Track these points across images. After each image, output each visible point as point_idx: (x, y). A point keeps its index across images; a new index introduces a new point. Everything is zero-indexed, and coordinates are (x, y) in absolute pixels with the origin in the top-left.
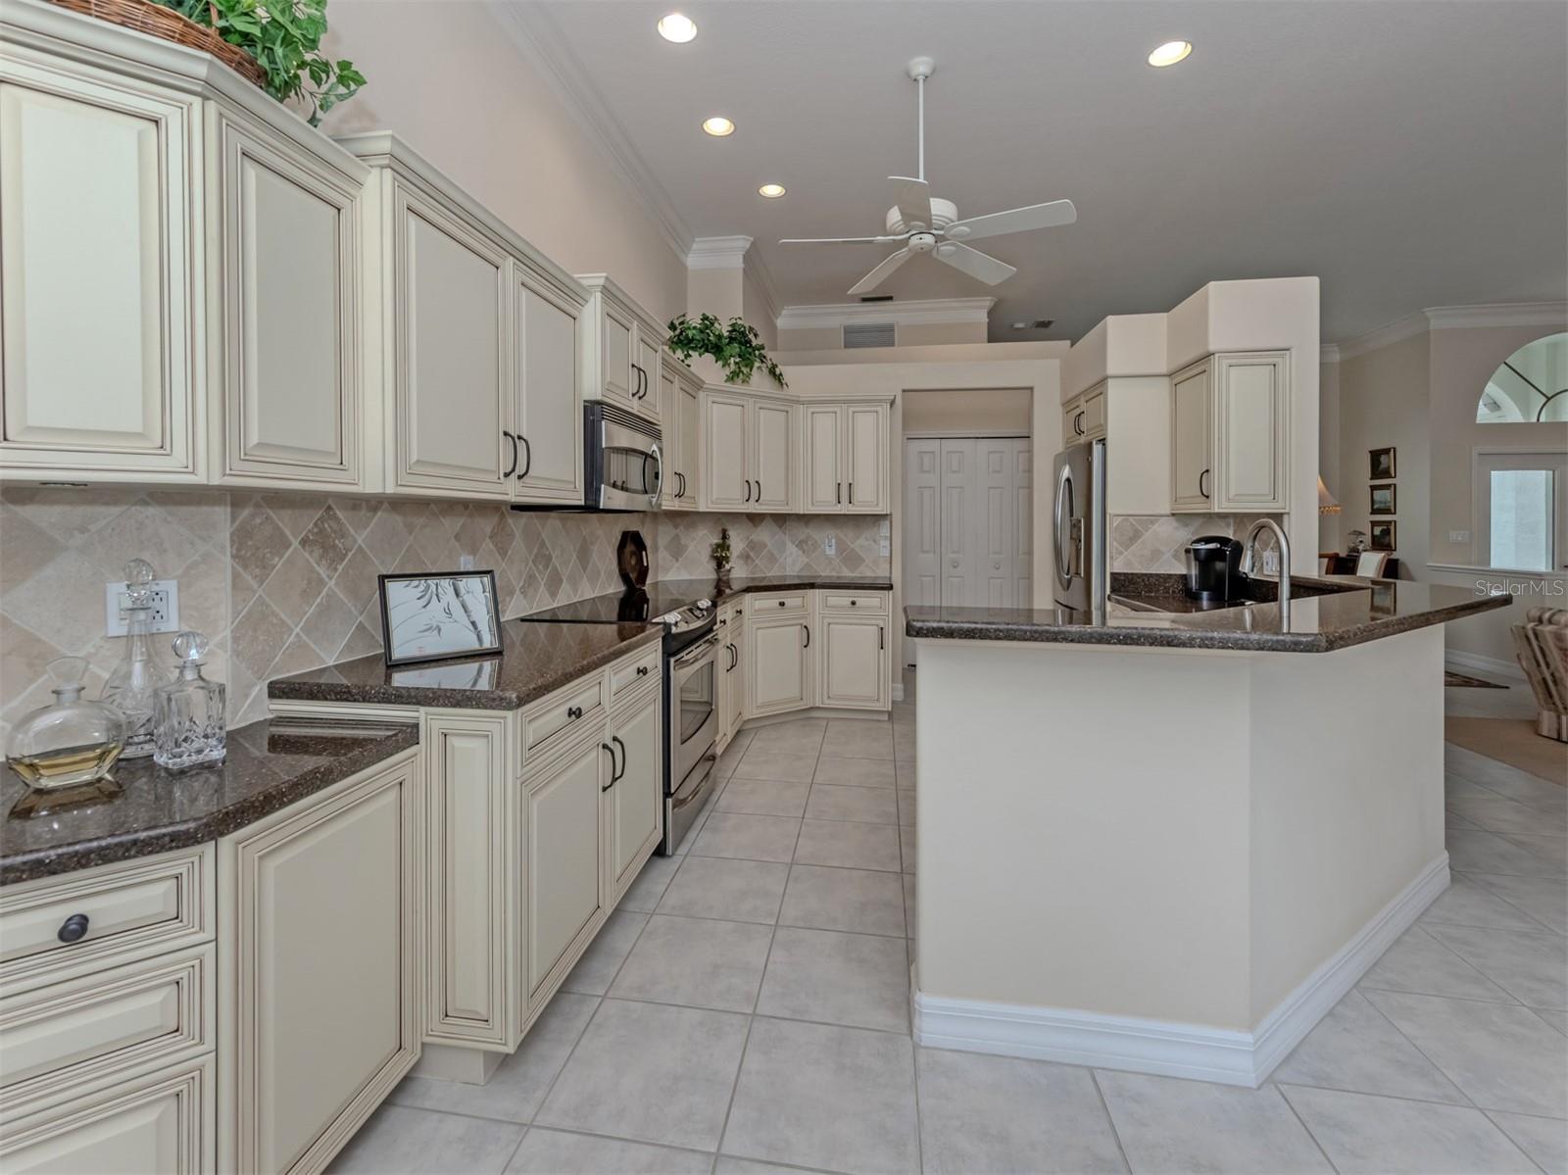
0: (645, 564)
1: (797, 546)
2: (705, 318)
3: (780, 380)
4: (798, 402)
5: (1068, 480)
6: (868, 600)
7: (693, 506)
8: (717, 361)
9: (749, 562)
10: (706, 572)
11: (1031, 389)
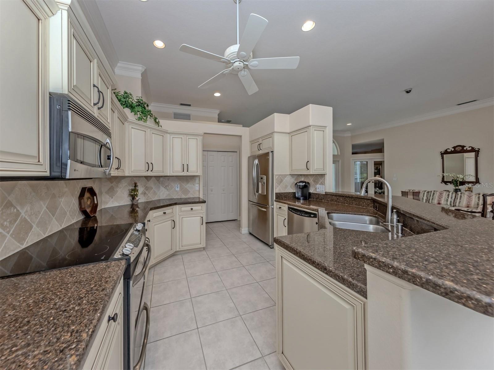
0: (96, 202)
1: (164, 188)
2: (126, 93)
3: (158, 124)
4: (167, 133)
5: (257, 164)
6: (196, 207)
7: (123, 173)
8: (131, 112)
9: (146, 195)
10: (126, 201)
11: (241, 136)
